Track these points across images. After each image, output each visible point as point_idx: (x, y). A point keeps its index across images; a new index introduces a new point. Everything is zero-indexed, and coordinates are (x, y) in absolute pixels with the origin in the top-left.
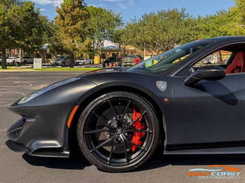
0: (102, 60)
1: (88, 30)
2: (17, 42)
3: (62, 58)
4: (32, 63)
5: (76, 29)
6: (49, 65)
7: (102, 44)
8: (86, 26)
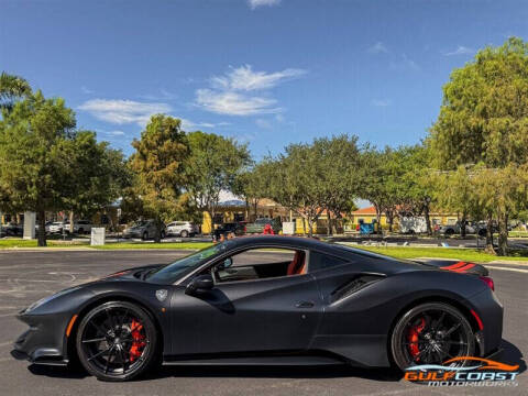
0: (216, 226)
1: (188, 176)
2: (65, 200)
3: (144, 224)
4: (89, 233)
5: (166, 175)
6: (120, 237)
7: (217, 198)
8: (183, 170)
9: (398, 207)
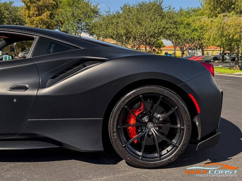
5: (42, 20)
8: (53, 17)
9: (187, 45)
